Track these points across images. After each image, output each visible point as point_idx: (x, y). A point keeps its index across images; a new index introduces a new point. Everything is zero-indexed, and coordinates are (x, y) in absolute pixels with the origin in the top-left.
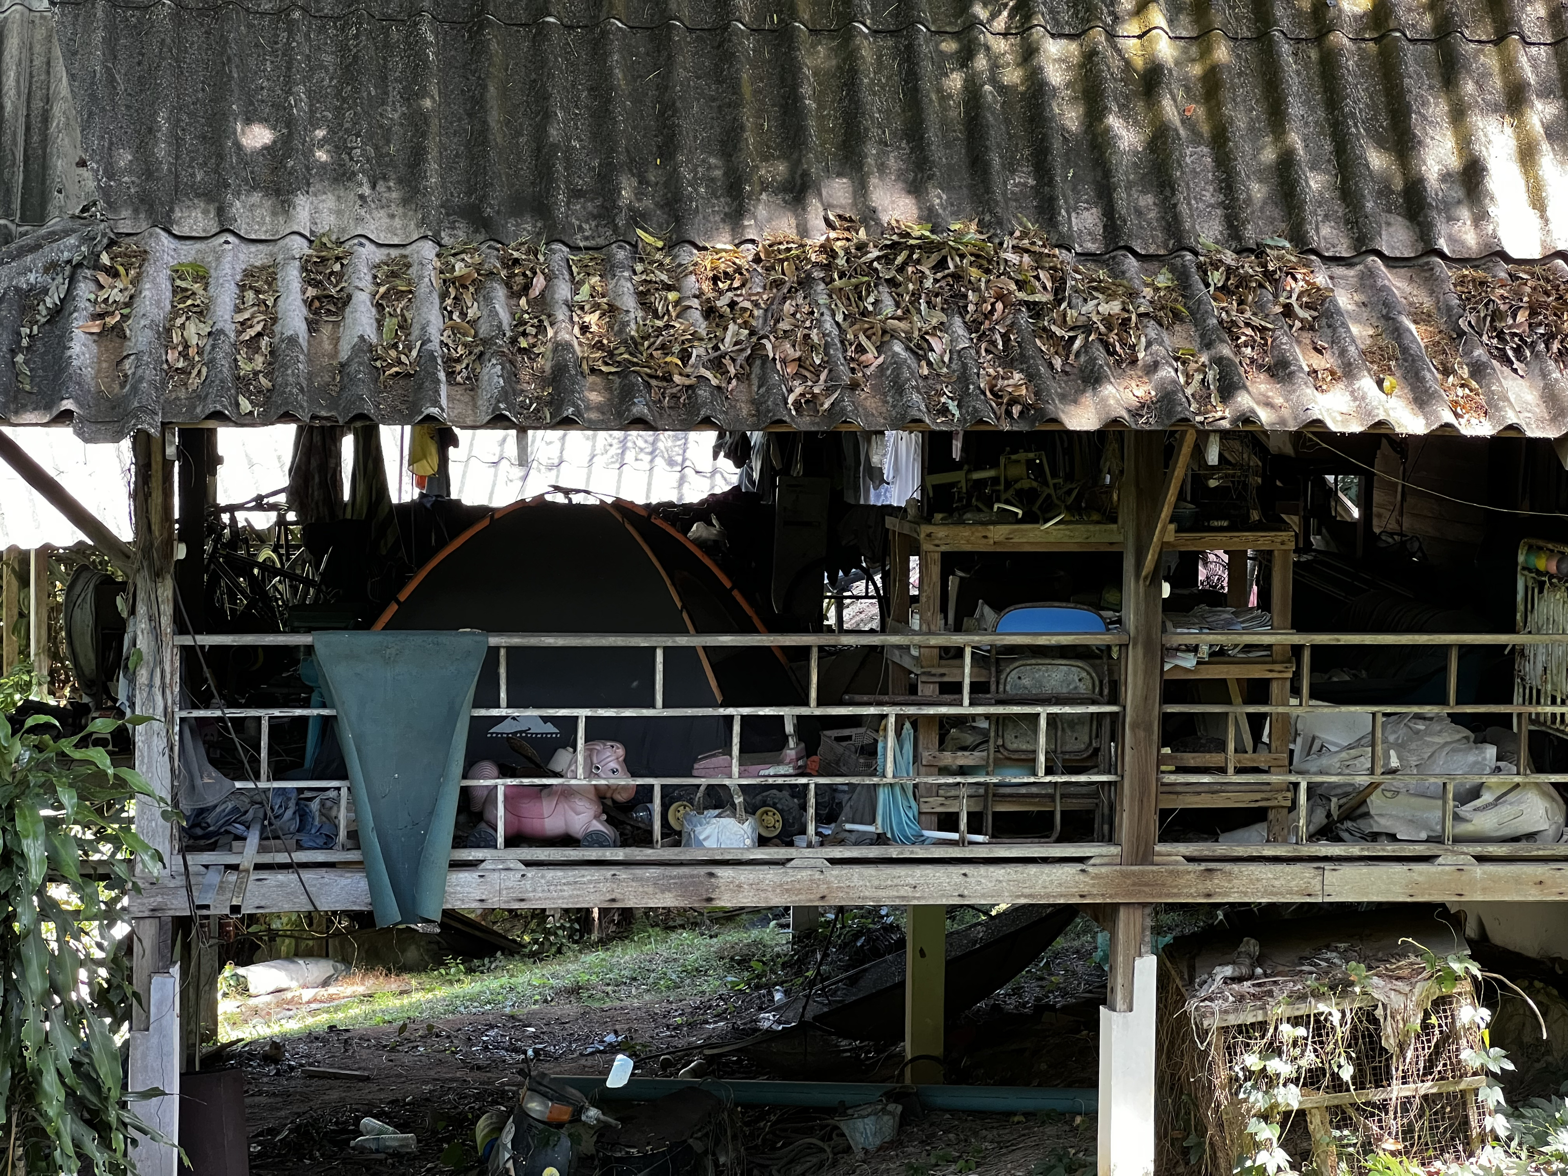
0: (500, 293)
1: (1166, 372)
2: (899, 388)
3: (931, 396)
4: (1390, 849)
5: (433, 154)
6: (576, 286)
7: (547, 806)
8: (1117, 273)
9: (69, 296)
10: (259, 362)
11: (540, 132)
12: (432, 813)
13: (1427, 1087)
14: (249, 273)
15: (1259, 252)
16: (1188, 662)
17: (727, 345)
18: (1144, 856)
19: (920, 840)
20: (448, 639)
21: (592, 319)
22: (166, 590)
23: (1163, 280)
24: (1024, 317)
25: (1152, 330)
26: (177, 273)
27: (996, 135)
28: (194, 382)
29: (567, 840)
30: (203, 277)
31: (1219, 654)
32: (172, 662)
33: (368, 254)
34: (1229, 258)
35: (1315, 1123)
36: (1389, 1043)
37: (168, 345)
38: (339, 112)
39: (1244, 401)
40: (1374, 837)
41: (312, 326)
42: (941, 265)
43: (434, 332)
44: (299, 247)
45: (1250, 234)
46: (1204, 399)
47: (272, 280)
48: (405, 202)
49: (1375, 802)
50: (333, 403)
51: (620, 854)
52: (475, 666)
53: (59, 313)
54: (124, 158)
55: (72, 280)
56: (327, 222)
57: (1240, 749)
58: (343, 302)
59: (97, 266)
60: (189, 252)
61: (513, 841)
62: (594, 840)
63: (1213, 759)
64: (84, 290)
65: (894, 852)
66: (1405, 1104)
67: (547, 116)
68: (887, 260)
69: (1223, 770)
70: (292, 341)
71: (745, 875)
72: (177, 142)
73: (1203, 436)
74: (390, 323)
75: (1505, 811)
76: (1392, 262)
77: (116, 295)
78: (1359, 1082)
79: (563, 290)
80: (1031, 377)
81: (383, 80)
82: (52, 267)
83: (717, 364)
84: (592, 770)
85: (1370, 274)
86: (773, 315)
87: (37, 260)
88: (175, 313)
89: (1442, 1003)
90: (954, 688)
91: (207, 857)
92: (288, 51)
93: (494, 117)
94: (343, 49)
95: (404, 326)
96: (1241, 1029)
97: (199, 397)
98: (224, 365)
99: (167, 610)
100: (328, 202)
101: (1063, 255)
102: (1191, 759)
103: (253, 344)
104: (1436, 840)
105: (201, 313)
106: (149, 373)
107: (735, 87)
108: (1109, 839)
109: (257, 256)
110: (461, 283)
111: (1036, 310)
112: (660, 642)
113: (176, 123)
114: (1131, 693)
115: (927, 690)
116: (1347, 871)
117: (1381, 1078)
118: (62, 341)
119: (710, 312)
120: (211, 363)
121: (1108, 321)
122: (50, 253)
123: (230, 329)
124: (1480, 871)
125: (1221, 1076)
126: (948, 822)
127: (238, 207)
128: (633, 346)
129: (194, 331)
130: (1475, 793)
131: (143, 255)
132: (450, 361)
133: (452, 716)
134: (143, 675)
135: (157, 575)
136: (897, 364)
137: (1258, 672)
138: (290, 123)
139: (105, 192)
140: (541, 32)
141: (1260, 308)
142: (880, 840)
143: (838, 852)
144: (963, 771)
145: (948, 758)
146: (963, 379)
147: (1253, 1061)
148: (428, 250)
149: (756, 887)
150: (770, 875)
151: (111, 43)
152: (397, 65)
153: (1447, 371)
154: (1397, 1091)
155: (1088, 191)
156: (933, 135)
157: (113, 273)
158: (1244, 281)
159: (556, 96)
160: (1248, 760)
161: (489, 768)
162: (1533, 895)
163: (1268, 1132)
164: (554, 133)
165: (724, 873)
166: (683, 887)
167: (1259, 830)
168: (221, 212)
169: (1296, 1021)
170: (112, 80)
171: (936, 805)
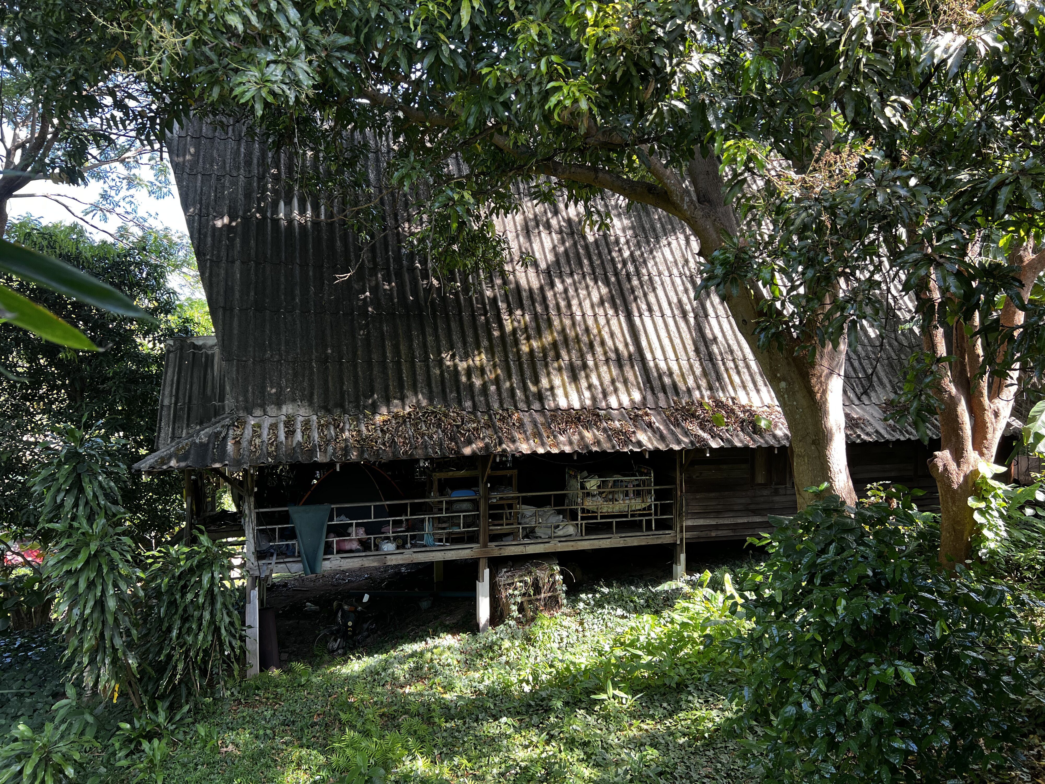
0: (332, 428)
1: (487, 440)
2: (426, 447)
3: (433, 449)
4: (540, 541)
5: (316, 393)
6: (350, 425)
7: (346, 543)
8: (476, 416)
9: (227, 434)
10: (273, 448)
11: (341, 388)
12: (318, 547)
13: (549, 594)
14: (271, 425)
15: (507, 410)
16: (495, 501)
17: (386, 439)
18: (485, 546)
19: (434, 545)
20: (321, 507)
21: (354, 433)
22: (252, 499)
23: (486, 418)
24: (455, 429)
25: (484, 430)
26: (254, 426)
27: (448, 384)
28: (257, 454)
29: (351, 551)
30: (260, 426)
31: (501, 499)
32: (254, 516)
33: (300, 419)
34: (500, 412)
35: (525, 604)
36: (541, 585)
37: (251, 445)
38: (293, 384)
39: (504, 446)
40: (537, 538)
41: (286, 438)
42: (436, 417)
43: (316, 438)
44: (283, 418)
45: (505, 406)
46: (495, 446)
47: (276, 427)
48: (309, 406)
49: (537, 529)
50: (291, 458)
51: (364, 554)
52: (328, 513)
53: (225, 438)
54: (241, 399)
55: (228, 430)
56: (290, 411)
57: (507, 519)
58: (294, 432)
59: (234, 426)
60: (257, 420)
61: (338, 552)
62: (357, 551)
63: (501, 522)
64: (231, 432)
65: (428, 549)
66: (545, 598)
67: (343, 383)
68: (423, 416)
69: (502, 525)
70: (281, 443)
71: (393, 557)
72: (253, 393)
73: (495, 456)
74: (306, 437)
75: (565, 530)
76: (536, 411)
77: (238, 433)
78: (534, 595)
79: (347, 426)
80: (456, 443)
81: (303, 376)
82: (223, 426)
83: (384, 444)
84: (357, 534)
85: (531, 415)
86: (397, 430)
87: (219, 425)
88: (253, 437)
89: (552, 575)
90: (442, 510)
91: (264, 562)
92: (280, 371)
93: (330, 384)
94: (294, 369)
95: (309, 437)
96: (508, 584)
97: (258, 458)
98: (265, 449)
99: (252, 504)
100: (290, 406)
101: (464, 413)
102: (496, 522)
103: (272, 444)
104: (550, 538)
105: (259, 436)
106: (246, 453)
107: (388, 375)
108: (477, 542)
109: (273, 421)
110: (323, 426)
111: (458, 426)
112: (372, 504)
113: (253, 389)
114: (482, 509)
115: (435, 510)
116: (531, 546)
117: (539, 593)
118: (225, 445)
119: (382, 430)
120: (261, 449)
121: (474, 428)
122: (222, 423)
123: (266, 440)
124: (559, 544)
125: (504, 595)
126: (440, 540)
127: (268, 409)
128: (364, 440)
129: (257, 441)
130: (558, 526)
131: (245, 422)
132: (320, 446)
133: (323, 525)
134: (247, 519)
135: (250, 496)
136: (426, 442)
137: (510, 502)
138: (281, 388)
139: (236, 407)
140: (341, 364)
141: (508, 424)
142: (425, 546)
143: (415, 550)
144: (444, 529)
145: (440, 526)
146: (441, 445)
147: (511, 591)
148: (315, 417)
149: (396, 559)
150: (400, 556)
151: (238, 371)
152: (307, 372)
153: (548, 437)
154: (543, 595)
155: (469, 397)
156: (433, 385)
157: (238, 427)
158: (504, 417)
159: (345, 379)
160: (508, 522)
161: (332, 535)
162: (571, 549)
163: (514, 608)
164: (345, 388)
165: (388, 557)
166: (379, 561)
167: (511, 538)
168: (264, 411)
169: (520, 582)
170: (238, 379)
171: (437, 537)
